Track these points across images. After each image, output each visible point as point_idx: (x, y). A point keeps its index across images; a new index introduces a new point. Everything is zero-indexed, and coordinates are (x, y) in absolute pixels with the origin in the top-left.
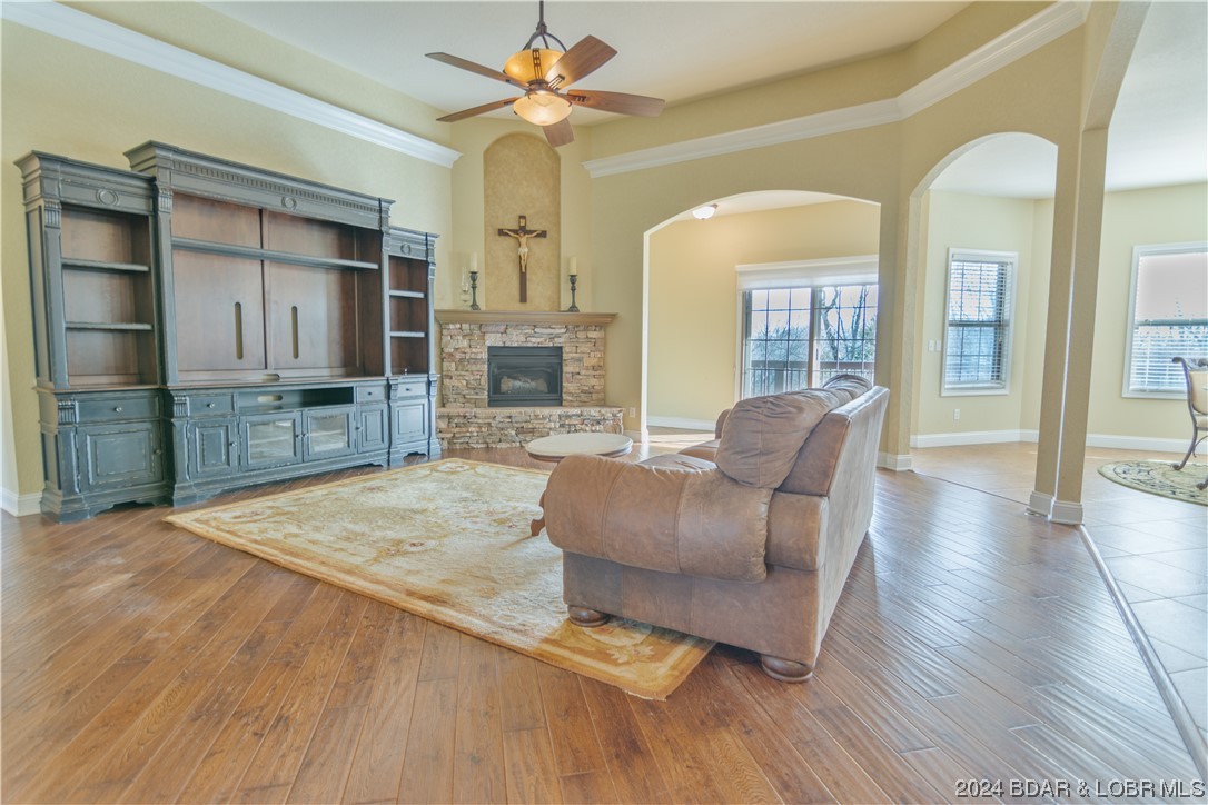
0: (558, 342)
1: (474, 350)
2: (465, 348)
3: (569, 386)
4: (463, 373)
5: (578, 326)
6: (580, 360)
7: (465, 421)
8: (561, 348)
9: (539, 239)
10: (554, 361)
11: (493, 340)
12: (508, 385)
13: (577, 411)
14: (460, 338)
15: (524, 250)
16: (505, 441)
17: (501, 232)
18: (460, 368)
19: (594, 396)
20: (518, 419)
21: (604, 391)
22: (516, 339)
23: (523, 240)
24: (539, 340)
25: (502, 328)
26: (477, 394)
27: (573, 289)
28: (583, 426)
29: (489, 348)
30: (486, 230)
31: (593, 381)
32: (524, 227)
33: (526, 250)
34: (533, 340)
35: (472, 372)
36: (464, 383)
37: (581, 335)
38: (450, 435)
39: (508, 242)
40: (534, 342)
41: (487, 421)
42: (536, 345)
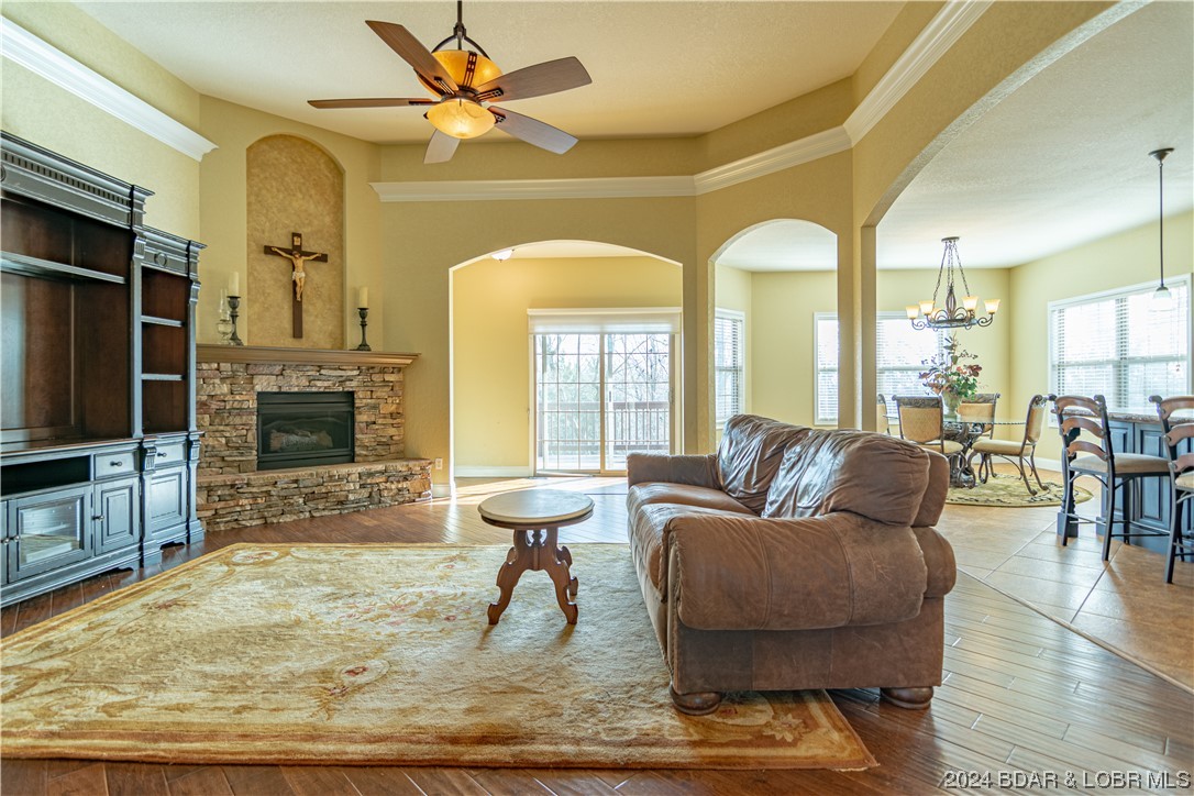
0: (350, 386)
1: (238, 397)
2: (225, 395)
3: (363, 438)
4: (221, 428)
5: (373, 368)
6: (375, 407)
7: (232, 491)
8: (351, 394)
9: (317, 263)
10: (345, 408)
11: (264, 384)
12: (279, 440)
13: (380, 467)
14: (217, 381)
15: (299, 275)
16: (290, 512)
17: (268, 250)
18: (217, 421)
19: (393, 448)
20: (308, 483)
21: (402, 441)
22: (296, 383)
23: (299, 262)
24: (326, 384)
25: (278, 369)
26: (242, 454)
27: (363, 325)
28: (388, 485)
29: (259, 393)
30: (248, 245)
31: (392, 431)
32: (300, 247)
33: (303, 275)
34: (319, 384)
35: (235, 427)
36: (223, 440)
37: (375, 377)
38: (209, 513)
39: (278, 264)
40: (320, 385)
41: (265, 489)
42: (322, 390)
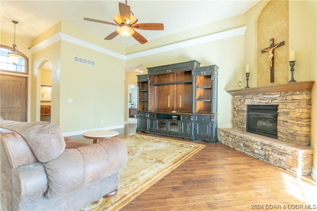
2: (239, 105)
4: (238, 116)
7: (228, 135)
8: (277, 106)
11: (248, 102)
14: (238, 101)
15: (270, 56)
16: (239, 148)
17: (263, 52)
18: (237, 113)
20: (244, 139)
23: (270, 51)
24: (266, 101)
25: (251, 96)
26: (242, 125)
27: (292, 70)
28: (273, 153)
29: (247, 105)
32: (273, 44)
33: (272, 55)
34: (263, 101)
35: (241, 116)
36: (239, 120)
41: (234, 137)
42: (264, 104)
